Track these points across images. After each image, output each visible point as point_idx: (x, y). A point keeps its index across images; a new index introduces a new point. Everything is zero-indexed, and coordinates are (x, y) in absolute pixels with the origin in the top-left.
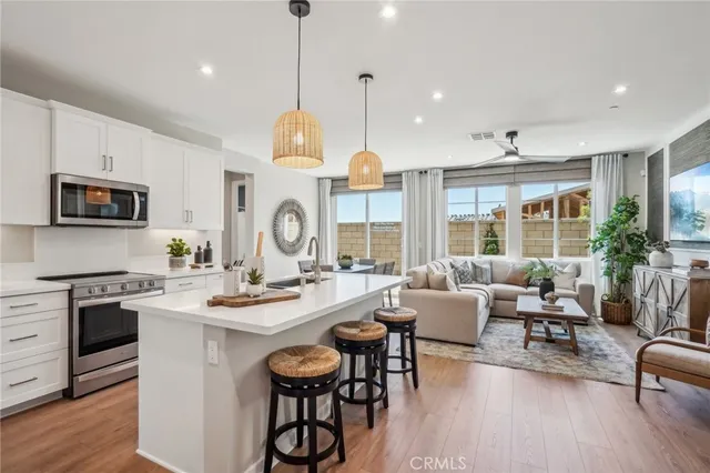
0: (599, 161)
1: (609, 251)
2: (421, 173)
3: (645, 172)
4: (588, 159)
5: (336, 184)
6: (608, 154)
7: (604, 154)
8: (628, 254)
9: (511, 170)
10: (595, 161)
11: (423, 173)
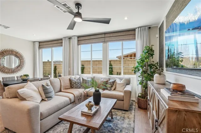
0: (138, 30)
1: (142, 73)
2: (69, 38)
3: (158, 36)
4: (134, 30)
5: (41, 44)
6: (142, 27)
7: (141, 27)
8: (148, 74)
9: (103, 36)
10: (137, 30)
11: (70, 38)
